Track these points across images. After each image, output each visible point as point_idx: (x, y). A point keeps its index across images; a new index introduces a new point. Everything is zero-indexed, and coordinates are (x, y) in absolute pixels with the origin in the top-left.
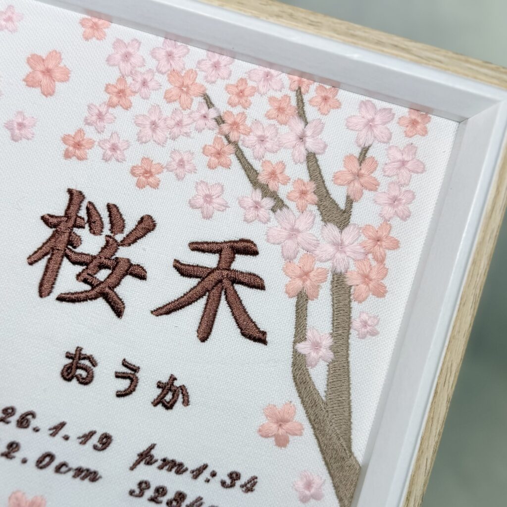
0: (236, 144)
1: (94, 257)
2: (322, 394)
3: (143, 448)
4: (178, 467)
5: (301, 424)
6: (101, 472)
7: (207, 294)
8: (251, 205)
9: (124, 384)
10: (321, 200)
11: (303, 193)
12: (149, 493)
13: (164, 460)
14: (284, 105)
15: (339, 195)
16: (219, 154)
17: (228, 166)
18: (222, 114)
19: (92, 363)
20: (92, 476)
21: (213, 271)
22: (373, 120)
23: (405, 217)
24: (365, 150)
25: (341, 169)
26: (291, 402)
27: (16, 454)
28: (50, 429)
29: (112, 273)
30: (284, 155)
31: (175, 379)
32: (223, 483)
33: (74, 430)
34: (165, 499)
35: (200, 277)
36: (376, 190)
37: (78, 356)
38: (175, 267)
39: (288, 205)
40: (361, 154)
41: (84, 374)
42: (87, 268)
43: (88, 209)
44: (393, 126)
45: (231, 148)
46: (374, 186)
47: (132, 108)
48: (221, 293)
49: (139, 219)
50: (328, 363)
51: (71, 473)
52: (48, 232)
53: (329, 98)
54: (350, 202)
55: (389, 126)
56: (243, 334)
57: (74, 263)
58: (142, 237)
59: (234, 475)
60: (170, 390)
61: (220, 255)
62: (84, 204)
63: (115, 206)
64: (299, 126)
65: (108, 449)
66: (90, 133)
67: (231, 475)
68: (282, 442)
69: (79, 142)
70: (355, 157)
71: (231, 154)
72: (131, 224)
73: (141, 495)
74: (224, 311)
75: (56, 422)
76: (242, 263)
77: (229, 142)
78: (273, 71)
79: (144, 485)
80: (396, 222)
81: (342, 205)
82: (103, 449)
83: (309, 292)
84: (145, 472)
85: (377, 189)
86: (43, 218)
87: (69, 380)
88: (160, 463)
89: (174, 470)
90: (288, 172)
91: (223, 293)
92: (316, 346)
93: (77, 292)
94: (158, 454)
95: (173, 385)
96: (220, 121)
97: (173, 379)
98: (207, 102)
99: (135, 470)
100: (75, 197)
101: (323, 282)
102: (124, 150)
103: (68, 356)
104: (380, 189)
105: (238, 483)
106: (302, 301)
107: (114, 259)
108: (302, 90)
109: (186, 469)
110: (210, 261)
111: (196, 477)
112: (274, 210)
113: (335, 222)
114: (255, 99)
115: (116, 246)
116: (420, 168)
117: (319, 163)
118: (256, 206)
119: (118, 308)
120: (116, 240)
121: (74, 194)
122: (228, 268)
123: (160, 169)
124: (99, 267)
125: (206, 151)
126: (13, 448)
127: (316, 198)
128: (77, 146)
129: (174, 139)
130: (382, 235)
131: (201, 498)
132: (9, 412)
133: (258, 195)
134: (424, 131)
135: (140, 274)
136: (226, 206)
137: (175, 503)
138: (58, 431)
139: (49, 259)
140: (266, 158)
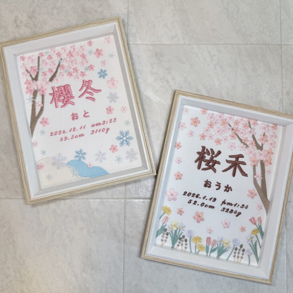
0: (237, 134)
1: (209, 160)
2: (260, 186)
3: (223, 200)
4: (231, 204)
5: (256, 193)
6: (215, 206)
7: (234, 166)
8: (241, 147)
9: (218, 187)
11: (252, 144)
12: (225, 210)
14: (246, 125)
15: (260, 143)
16: (233, 136)
17: (235, 139)
19: (210, 183)
20: (213, 207)
21: (235, 161)
22: (265, 127)
23: (274, 147)
24: (264, 134)
25: (260, 138)
26: (254, 189)
27: (196, 203)
28: (203, 198)
29: (213, 163)
30: (247, 136)
32: (241, 207)
33: (208, 197)
34: (229, 211)
35: (232, 163)
37: (207, 182)
38: (226, 161)
39: (249, 146)
41: (209, 185)
42: (207, 163)
44: (269, 128)
45: (236, 135)
46: (267, 141)
47: (214, 128)
49: (217, 151)
50: (261, 180)
51: (208, 207)
52: (198, 156)
53: (255, 123)
54: (262, 145)
56: (242, 175)
57: (205, 162)
58: (218, 155)
59: (243, 205)
60: (227, 188)
61: (236, 158)
62: (206, 149)
63: (212, 149)
64: (249, 129)
65: (216, 201)
66: (205, 134)
68: (253, 198)
70: (262, 135)
72: (216, 153)
73: (224, 211)
74: (238, 170)
75: (204, 196)
76: (240, 159)
77: (235, 134)
78: (243, 118)
80: (272, 148)
81: (261, 145)
82: (214, 201)
83: (256, 165)
84: (224, 206)
86: (197, 153)
87: (206, 187)
88: (227, 204)
90: (249, 139)
91: (237, 166)
92: (258, 176)
93: (205, 168)
94: (226, 202)
96: (233, 129)
97: (228, 185)
98: (230, 126)
99: (222, 205)
100: (204, 148)
101: (258, 162)
102: (213, 137)
103: (205, 182)
105: (244, 207)
106: (254, 167)
107: (213, 160)
108: (250, 121)
109: (233, 205)
110: (234, 159)
111: (235, 206)
112: (246, 148)
113: (260, 149)
114: (240, 124)
115: (213, 157)
116: (276, 137)
117: (255, 137)
118: (243, 147)
119: (215, 171)
120: (213, 156)
121: (203, 147)
122: (238, 161)
123: (221, 140)
124: (210, 162)
125: (230, 136)
126: (195, 202)
127: (255, 144)
128: (203, 137)
129: (223, 134)
130: (270, 151)
131: (236, 211)
132: (194, 194)
133: (242, 145)
134: (276, 129)
135: (219, 163)
136: (236, 147)
137: (231, 212)
138: (205, 198)
139: (199, 161)
140: (244, 136)
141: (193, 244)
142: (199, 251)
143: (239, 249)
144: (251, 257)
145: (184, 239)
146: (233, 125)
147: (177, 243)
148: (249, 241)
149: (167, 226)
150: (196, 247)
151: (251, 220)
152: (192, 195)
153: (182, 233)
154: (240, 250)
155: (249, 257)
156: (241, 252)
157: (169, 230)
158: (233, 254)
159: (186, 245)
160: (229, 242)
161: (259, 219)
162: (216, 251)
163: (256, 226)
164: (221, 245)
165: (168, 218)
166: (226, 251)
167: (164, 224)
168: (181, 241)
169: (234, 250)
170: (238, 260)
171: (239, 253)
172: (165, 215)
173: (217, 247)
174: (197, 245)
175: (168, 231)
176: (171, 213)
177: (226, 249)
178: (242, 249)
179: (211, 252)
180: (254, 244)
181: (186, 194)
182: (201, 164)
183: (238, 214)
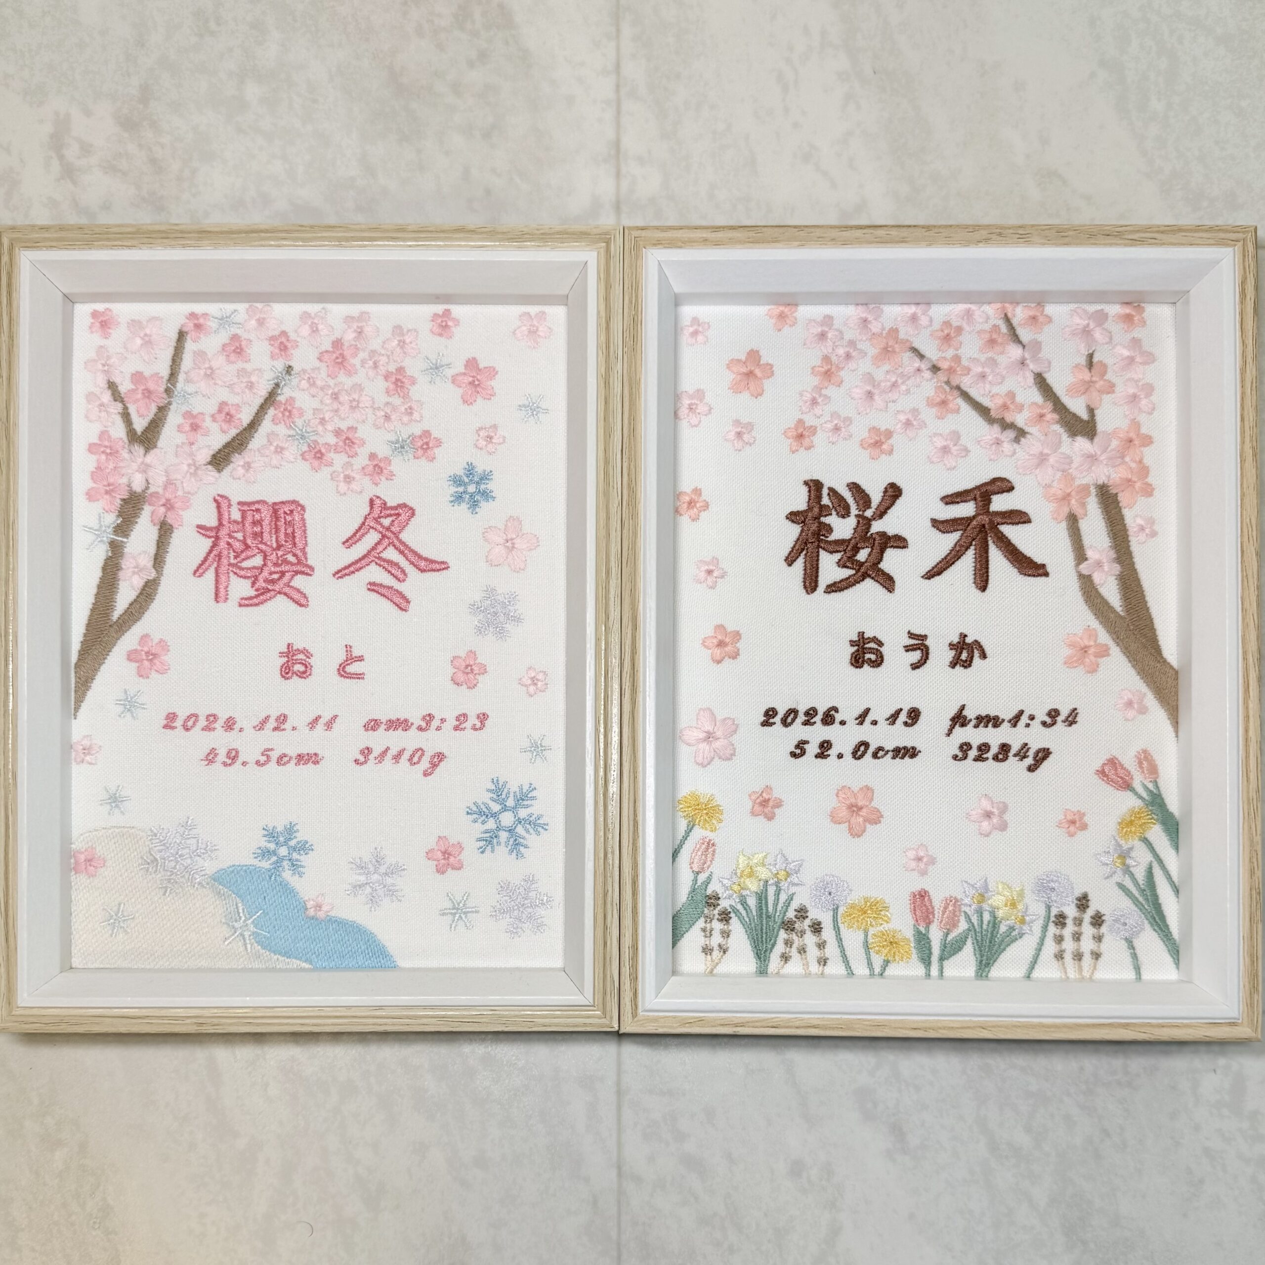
0: (958, 388)
1: (849, 541)
2: (1119, 609)
3: (953, 712)
4: (994, 721)
5: (1106, 645)
6: (919, 747)
7: (974, 543)
8: (991, 442)
9: (916, 656)
10: (1061, 418)
11: (1041, 416)
12: (973, 753)
13: (977, 718)
14: (995, 335)
15: (1077, 406)
16: (944, 403)
17: (957, 411)
18: (935, 363)
19: (877, 644)
20: (911, 752)
21: (974, 517)
22: (1088, 325)
23: (1152, 409)
24: (1091, 356)
25: (1072, 381)
26: (1089, 626)
27: (829, 752)
28: (856, 719)
29: (871, 551)
30: (1010, 384)
31: (966, 636)
32: (1044, 724)
33: (880, 713)
34: (990, 755)
35: (962, 529)
36: (1113, 392)
37: (861, 640)
38: (933, 526)
39: (1029, 431)
40: (1087, 361)
41: (873, 657)
42: (844, 553)
43: (829, 495)
44: (1110, 325)
45: (956, 393)
46: (1111, 388)
47: (844, 384)
48: (987, 538)
49: (882, 489)
50: (1116, 577)
51: (890, 754)
52: (794, 531)
53: (1038, 316)
54: (1091, 411)
55: (1106, 326)
56: (1022, 573)
57: (832, 552)
58: (891, 506)
59: (1053, 713)
60: (963, 648)
61: (975, 501)
62: (825, 492)
63: (854, 484)
64: (1015, 352)
65: (919, 721)
66: (809, 421)
67: (1049, 714)
68: (1092, 669)
69: (802, 432)
70: (1082, 365)
71: (956, 399)
72: (876, 498)
73: (965, 757)
74: (995, 555)
75: (860, 711)
76: (999, 503)
77: (951, 387)
78: (973, 307)
79: (965, 747)
80: (1142, 418)
81: (1085, 416)
82: (912, 725)
83: (1078, 511)
84: (962, 734)
85: (1114, 390)
86: (787, 517)
87: (861, 667)
88: (973, 722)
89: (990, 725)
90: (1019, 399)
91: (989, 538)
92: (1099, 564)
93: (842, 579)
94: (970, 713)
95: (965, 643)
96: (935, 369)
97: (964, 636)
98: (917, 355)
99: (951, 735)
100: (815, 487)
101: (1088, 497)
102: (848, 427)
103: (853, 644)
104: (1117, 389)
105: (1060, 719)
106: (1073, 521)
107: (869, 537)
108: (1009, 315)
109: (1003, 720)
110: (967, 509)
111: (1015, 725)
112: (1017, 440)
113: (1083, 435)
114: (965, 338)
115: (868, 522)
116: (1150, 358)
117: (1049, 381)
118: (998, 442)
119: (888, 582)
120: (865, 518)
121: (812, 484)
122: (987, 512)
123: (889, 434)
124: (856, 550)
125: (930, 403)
126: (825, 747)
127: (1056, 416)
128: (801, 436)
129: (894, 402)
130: (1132, 435)
131: (1026, 744)
132: (811, 713)
133: (996, 431)
134: (1143, 323)
135: (900, 542)
136: (967, 451)
137: (1001, 756)
138: (864, 718)
139: (806, 555)
140: (993, 392)
141: (853, 939)
142: (887, 963)
143: (1075, 918)
144: (1137, 943)
145: (807, 922)
146: (932, 351)
147: (780, 948)
148: (1115, 872)
149: (714, 880)
150: (867, 946)
151: (1102, 773)
152: (801, 718)
153: (791, 898)
154: (1079, 922)
155: (1131, 947)
156: (1088, 930)
157: (730, 897)
158: (1050, 947)
159: (821, 945)
160: (1021, 894)
161: (1140, 763)
162: (969, 948)
163: (1136, 794)
164: (987, 917)
165: (713, 845)
166: (1015, 940)
167: (702, 878)
168: (794, 937)
169: (1052, 929)
170: (1080, 969)
171: (1077, 937)
172: (698, 833)
173: (969, 930)
174: (870, 940)
175: (724, 904)
176: (720, 821)
177: (1012, 928)
178: (1090, 912)
179: (942, 959)
180: (1141, 882)
181: (773, 718)
182: (817, 565)
183: (1037, 758)
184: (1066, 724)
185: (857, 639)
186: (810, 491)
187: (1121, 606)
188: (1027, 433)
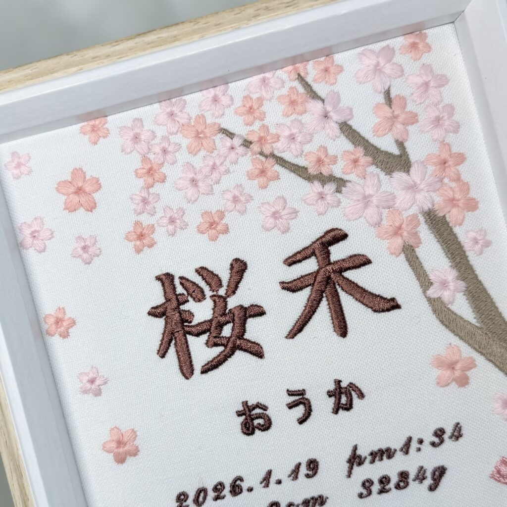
0: (273, 155)
1: (211, 321)
2: (474, 321)
3: (348, 454)
4: (385, 453)
5: (471, 358)
6: (325, 494)
7: (324, 295)
8: (316, 198)
9: (300, 410)
10: (374, 158)
11: (356, 161)
12: (376, 487)
13: (371, 454)
14: (294, 97)
15: (387, 144)
16: (263, 172)
17: (277, 177)
18: (246, 137)
19: (262, 408)
20: (319, 501)
21: (318, 272)
22: (378, 64)
23: (456, 129)
24: (387, 93)
25: (376, 121)
26: (450, 344)
28: (261, 483)
29: (234, 324)
30: (320, 139)
31: (340, 382)
32: (433, 444)
33: (281, 471)
34: (392, 485)
35: (310, 285)
36: (417, 121)
37: (247, 409)
38: (283, 288)
39: (348, 179)
40: (385, 98)
41: (261, 421)
42: (211, 333)
43: (181, 284)
44: (399, 58)
45: (271, 161)
46: (413, 119)
47: (167, 178)
48: (335, 288)
49: (229, 266)
50: (463, 293)
52: (160, 323)
53: (329, 68)
54: (401, 145)
55: (395, 60)
56: (375, 311)
57: (198, 335)
58: (241, 280)
59: (439, 432)
60: (341, 393)
61: (316, 255)
62: (177, 282)
63: (202, 268)
64: (316, 107)
65: (319, 471)
66: (146, 220)
67: (435, 434)
68: (463, 382)
69: (141, 232)
70: (382, 104)
71: (272, 166)
72: (225, 276)
73: (370, 493)
74: (347, 301)
75: (262, 474)
76: (338, 252)
77: (266, 157)
78: (267, 75)
79: (367, 484)
80: (451, 138)
81: (396, 151)
82: (315, 474)
83: (412, 242)
84: (361, 473)
85: (417, 119)
86: (149, 314)
87: (252, 433)
88: (369, 458)
89: (385, 457)
90: (331, 152)
91: (337, 287)
92: (444, 284)
93: (214, 358)
94: (363, 452)
95: (341, 388)
96: (247, 144)
97: (338, 382)
98: (227, 135)
99: (351, 476)
100: (166, 280)
101: (419, 226)
102: (182, 217)
103: (239, 414)
104: (420, 118)
105: (446, 437)
106: (410, 253)
107: (228, 313)
108: (302, 74)
109: (395, 450)
110: (310, 266)
111: (407, 453)
112: (338, 190)
113: (400, 170)
114: (266, 107)
115: (224, 299)
116: (443, 81)
117: (355, 127)
118: (322, 196)
119: (258, 352)
120: (220, 297)
121: (164, 277)
122: (330, 263)
123: (221, 214)
124: (221, 326)
125: (251, 176)
127: (369, 159)
128: (142, 237)
129: (217, 183)
130: (445, 155)
131: (422, 468)
132: (219, 488)
133: (317, 186)
134: (429, 48)
135: (257, 311)
136: (295, 212)
137: (402, 484)
138: (269, 480)
139: (175, 344)
140: (306, 151)
146: (240, 128)
151: (497, 475)
152: (211, 494)
181: (185, 501)
182: (188, 350)
183: (435, 477)
184: (453, 439)
185: (242, 409)
186: (163, 285)
187: (475, 318)
188: (347, 181)
